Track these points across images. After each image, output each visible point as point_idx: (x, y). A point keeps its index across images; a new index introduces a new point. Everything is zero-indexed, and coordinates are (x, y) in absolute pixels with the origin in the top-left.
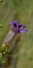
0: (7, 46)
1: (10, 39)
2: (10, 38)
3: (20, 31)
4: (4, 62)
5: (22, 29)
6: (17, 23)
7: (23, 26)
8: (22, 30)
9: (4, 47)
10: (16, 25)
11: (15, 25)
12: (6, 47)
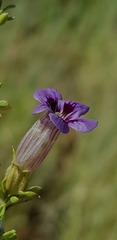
0: (22, 175)
1: (32, 151)
2: (35, 147)
3: (70, 125)
4: (13, 231)
5: (75, 117)
6: (58, 97)
7: (81, 107)
8: (76, 121)
9: (13, 178)
10: (56, 103)
11: (52, 104)
12: (19, 181)
